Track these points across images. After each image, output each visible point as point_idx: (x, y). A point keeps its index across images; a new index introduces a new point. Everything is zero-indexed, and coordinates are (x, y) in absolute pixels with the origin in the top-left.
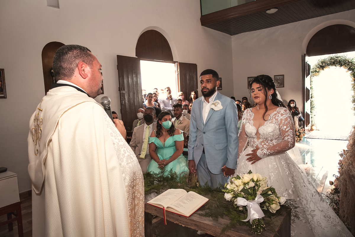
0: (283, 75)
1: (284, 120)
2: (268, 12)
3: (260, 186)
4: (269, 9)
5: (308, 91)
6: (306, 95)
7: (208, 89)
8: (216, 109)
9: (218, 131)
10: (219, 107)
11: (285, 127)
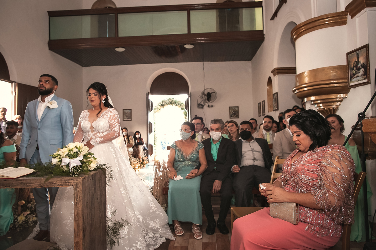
0: (131, 110)
1: (112, 116)
2: (117, 50)
3: (82, 151)
4: (118, 47)
5: (151, 124)
6: (149, 128)
7: (45, 88)
10: (55, 105)
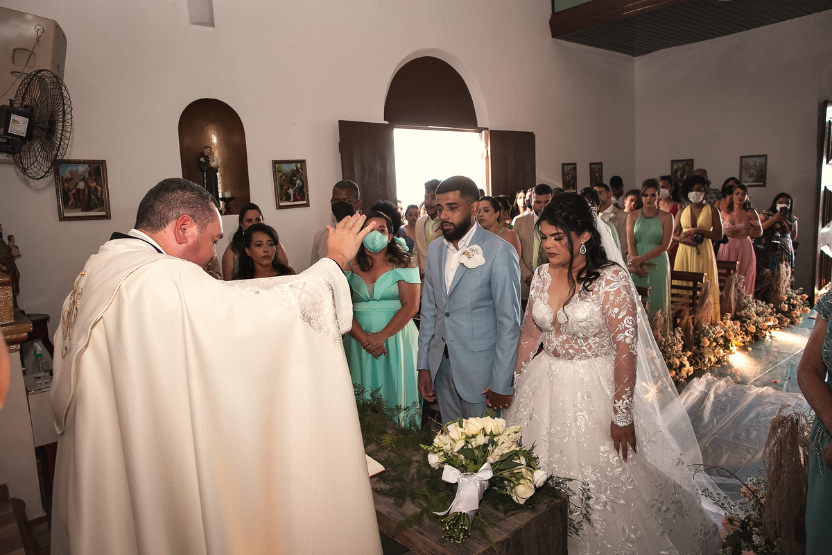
1: (612, 294)
3: (497, 445)
5: (830, 197)
6: (823, 207)
8: (470, 264)
9: (475, 311)
10: (477, 260)
11: (616, 310)
